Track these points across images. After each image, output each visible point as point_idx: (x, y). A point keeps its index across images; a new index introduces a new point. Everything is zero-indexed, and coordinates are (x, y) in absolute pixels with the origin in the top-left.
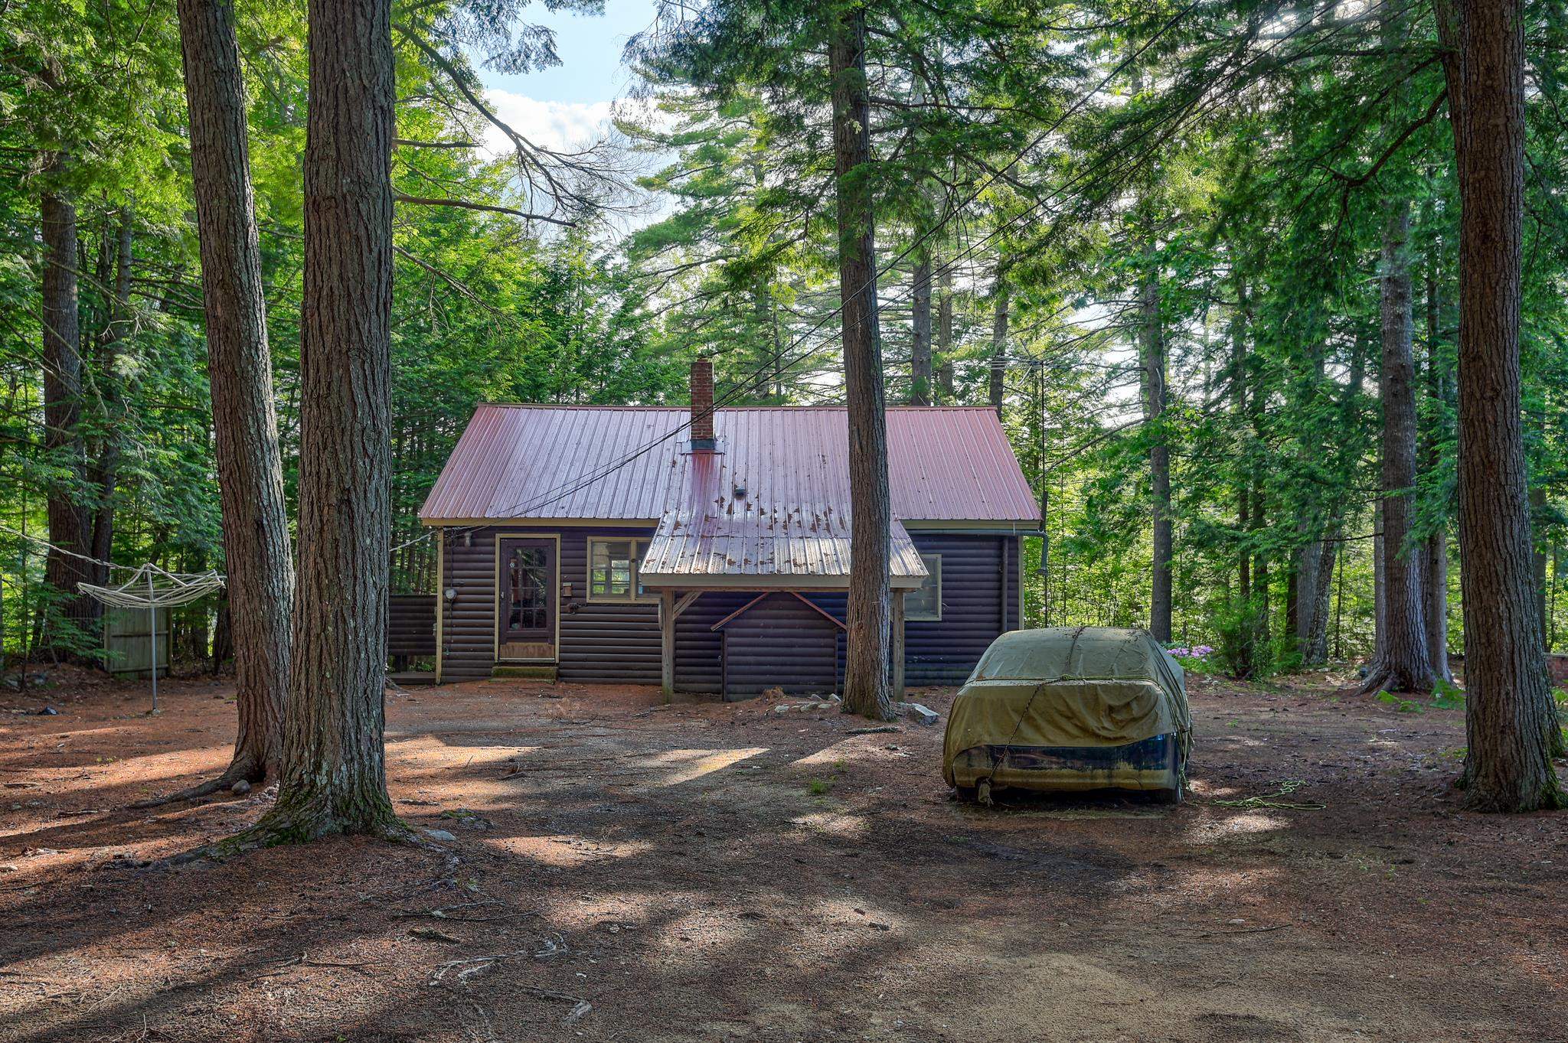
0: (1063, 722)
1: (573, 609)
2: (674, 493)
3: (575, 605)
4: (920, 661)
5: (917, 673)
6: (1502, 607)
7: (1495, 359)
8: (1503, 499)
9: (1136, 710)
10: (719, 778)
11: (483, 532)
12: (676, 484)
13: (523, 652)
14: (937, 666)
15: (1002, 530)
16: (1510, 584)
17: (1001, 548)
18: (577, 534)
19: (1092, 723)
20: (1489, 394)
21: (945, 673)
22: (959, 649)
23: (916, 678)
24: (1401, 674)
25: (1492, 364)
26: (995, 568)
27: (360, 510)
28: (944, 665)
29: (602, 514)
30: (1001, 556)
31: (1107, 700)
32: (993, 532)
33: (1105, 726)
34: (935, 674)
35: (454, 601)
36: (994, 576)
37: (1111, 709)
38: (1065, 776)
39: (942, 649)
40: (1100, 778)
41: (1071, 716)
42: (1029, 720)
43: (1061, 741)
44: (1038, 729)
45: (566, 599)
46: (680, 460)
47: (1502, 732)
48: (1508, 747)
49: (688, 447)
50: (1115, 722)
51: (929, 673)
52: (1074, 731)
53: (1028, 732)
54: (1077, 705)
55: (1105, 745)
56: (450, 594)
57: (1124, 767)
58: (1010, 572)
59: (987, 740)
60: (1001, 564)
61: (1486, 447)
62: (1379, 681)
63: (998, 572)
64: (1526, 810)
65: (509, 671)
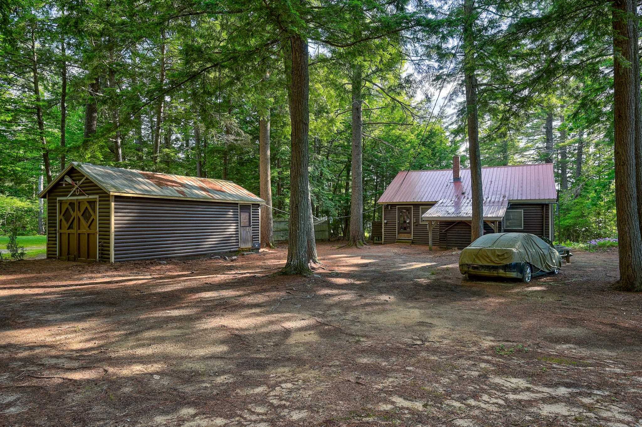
0: (486, 258)
1: (417, 225)
2: (445, 194)
3: (417, 224)
6: (627, 228)
7: (624, 153)
8: (627, 196)
9: (506, 256)
10: (417, 269)
11: (393, 206)
12: (446, 191)
13: (404, 236)
15: (543, 202)
16: (630, 222)
17: (543, 207)
18: (417, 206)
19: (493, 259)
20: (622, 164)
25: (623, 154)
26: (541, 213)
27: (299, 208)
29: (423, 200)
30: (543, 210)
31: (497, 253)
32: (540, 203)
33: (496, 260)
35: (386, 223)
37: (498, 255)
38: (486, 273)
40: (495, 274)
41: (488, 257)
42: (477, 257)
43: (485, 263)
44: (480, 260)
45: (414, 223)
46: (449, 184)
47: (628, 267)
48: (630, 271)
49: (452, 181)
50: (500, 259)
52: (489, 261)
53: (477, 261)
54: (489, 254)
55: (496, 265)
56: (385, 221)
57: (501, 271)
58: (546, 215)
59: (467, 262)
60: (543, 212)
61: (621, 180)
63: (542, 215)
64: (637, 291)
65: (400, 241)
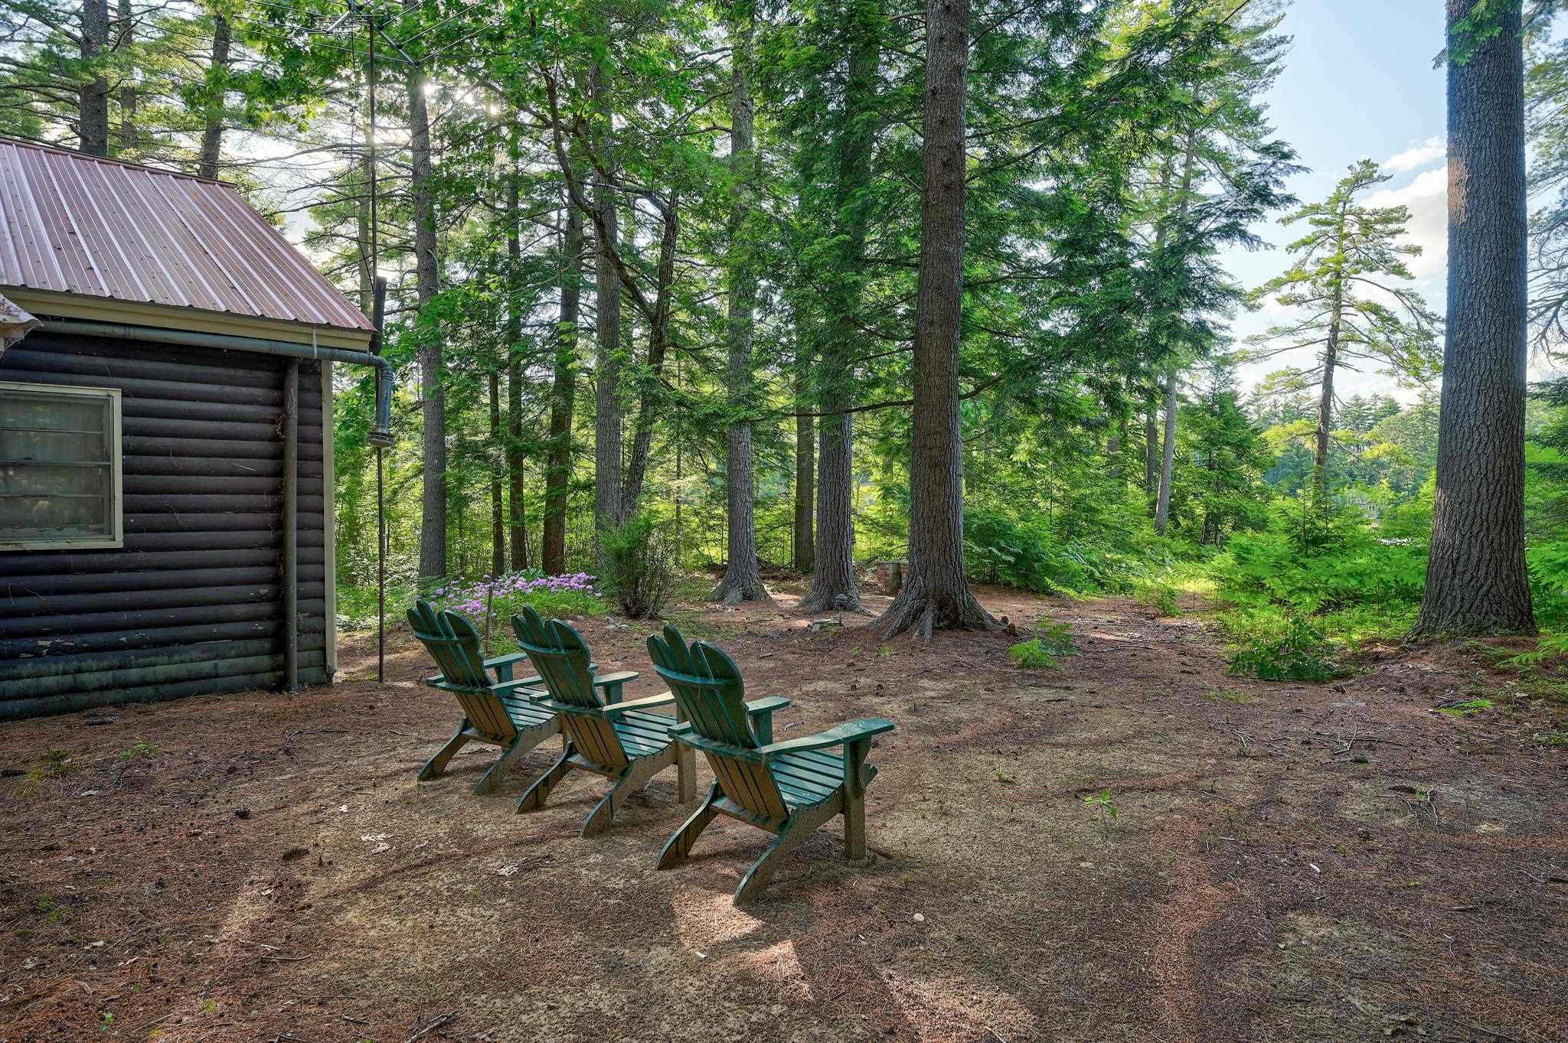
4: (56, 652)
5: (50, 681)
14: (113, 658)
15: (286, 344)
17: (280, 385)
21: (134, 674)
22: (172, 614)
23: (49, 693)
24: (942, 605)
26: (267, 429)
28: (131, 655)
30: (281, 403)
32: (263, 347)
34: (107, 677)
36: (266, 447)
39: (125, 616)
51: (87, 678)
58: (302, 439)
60: (281, 420)
62: (915, 616)
63: (275, 439)
